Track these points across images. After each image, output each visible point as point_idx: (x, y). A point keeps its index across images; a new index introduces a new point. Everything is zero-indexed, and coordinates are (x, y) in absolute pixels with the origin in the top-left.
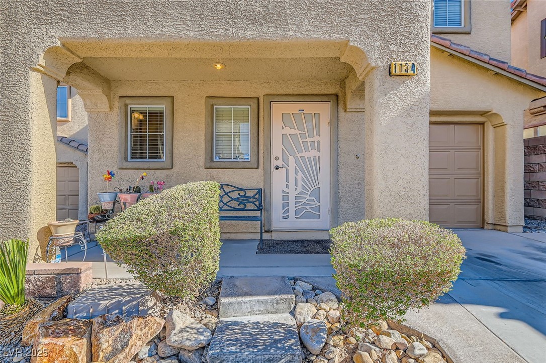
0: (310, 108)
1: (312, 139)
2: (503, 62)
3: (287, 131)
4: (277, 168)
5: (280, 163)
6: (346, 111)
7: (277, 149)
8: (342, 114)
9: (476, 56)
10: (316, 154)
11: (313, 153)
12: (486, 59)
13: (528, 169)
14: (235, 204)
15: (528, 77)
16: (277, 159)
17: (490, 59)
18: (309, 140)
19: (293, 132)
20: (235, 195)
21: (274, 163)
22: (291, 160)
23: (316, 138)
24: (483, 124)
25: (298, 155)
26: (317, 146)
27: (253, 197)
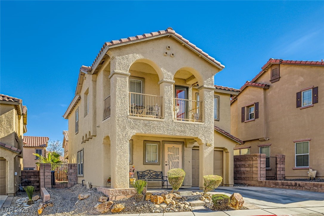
0: (176, 146)
1: (177, 156)
2: (228, 133)
3: (169, 153)
4: (166, 165)
5: (167, 163)
6: (186, 147)
7: (166, 159)
8: (185, 148)
9: (221, 131)
10: (178, 161)
11: (177, 160)
12: (224, 132)
13: (236, 166)
14: (155, 176)
15: (235, 138)
16: (166, 162)
17: (225, 132)
18: (176, 156)
19: (171, 153)
20: (154, 174)
21: (165, 163)
22: (171, 162)
23: (178, 156)
24: (222, 151)
25: (172, 161)
26: (178, 158)
27: (160, 174)
